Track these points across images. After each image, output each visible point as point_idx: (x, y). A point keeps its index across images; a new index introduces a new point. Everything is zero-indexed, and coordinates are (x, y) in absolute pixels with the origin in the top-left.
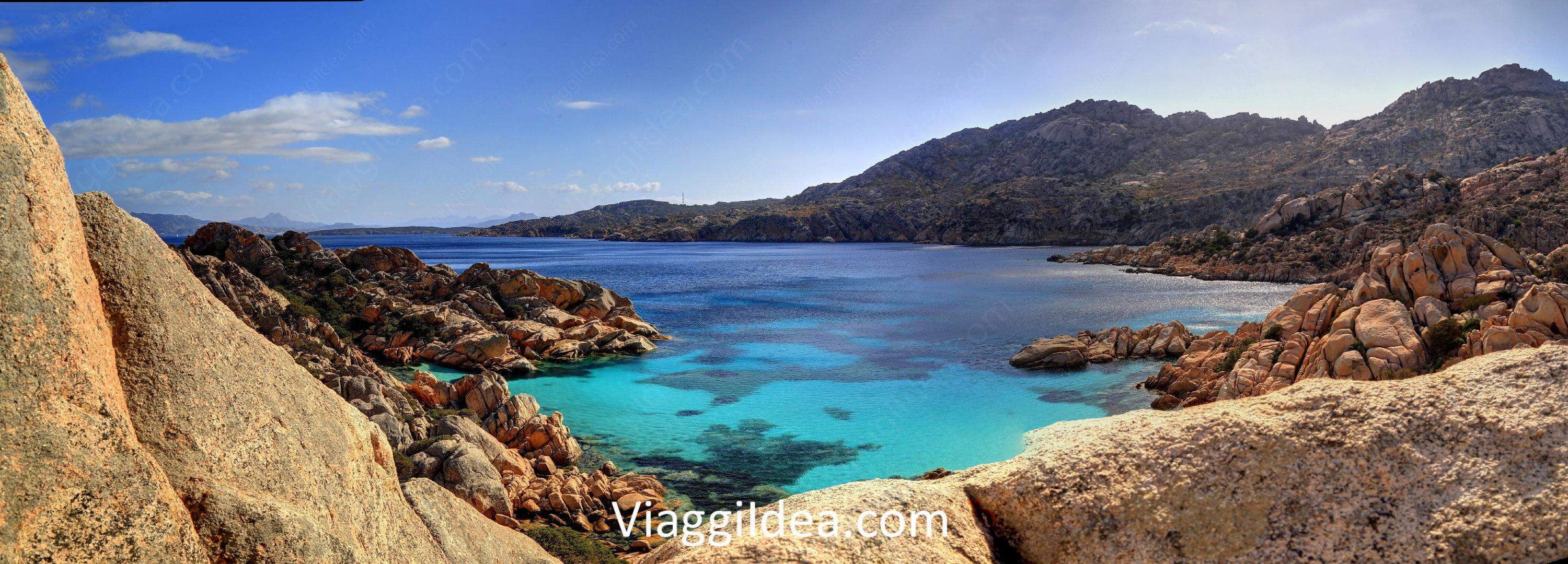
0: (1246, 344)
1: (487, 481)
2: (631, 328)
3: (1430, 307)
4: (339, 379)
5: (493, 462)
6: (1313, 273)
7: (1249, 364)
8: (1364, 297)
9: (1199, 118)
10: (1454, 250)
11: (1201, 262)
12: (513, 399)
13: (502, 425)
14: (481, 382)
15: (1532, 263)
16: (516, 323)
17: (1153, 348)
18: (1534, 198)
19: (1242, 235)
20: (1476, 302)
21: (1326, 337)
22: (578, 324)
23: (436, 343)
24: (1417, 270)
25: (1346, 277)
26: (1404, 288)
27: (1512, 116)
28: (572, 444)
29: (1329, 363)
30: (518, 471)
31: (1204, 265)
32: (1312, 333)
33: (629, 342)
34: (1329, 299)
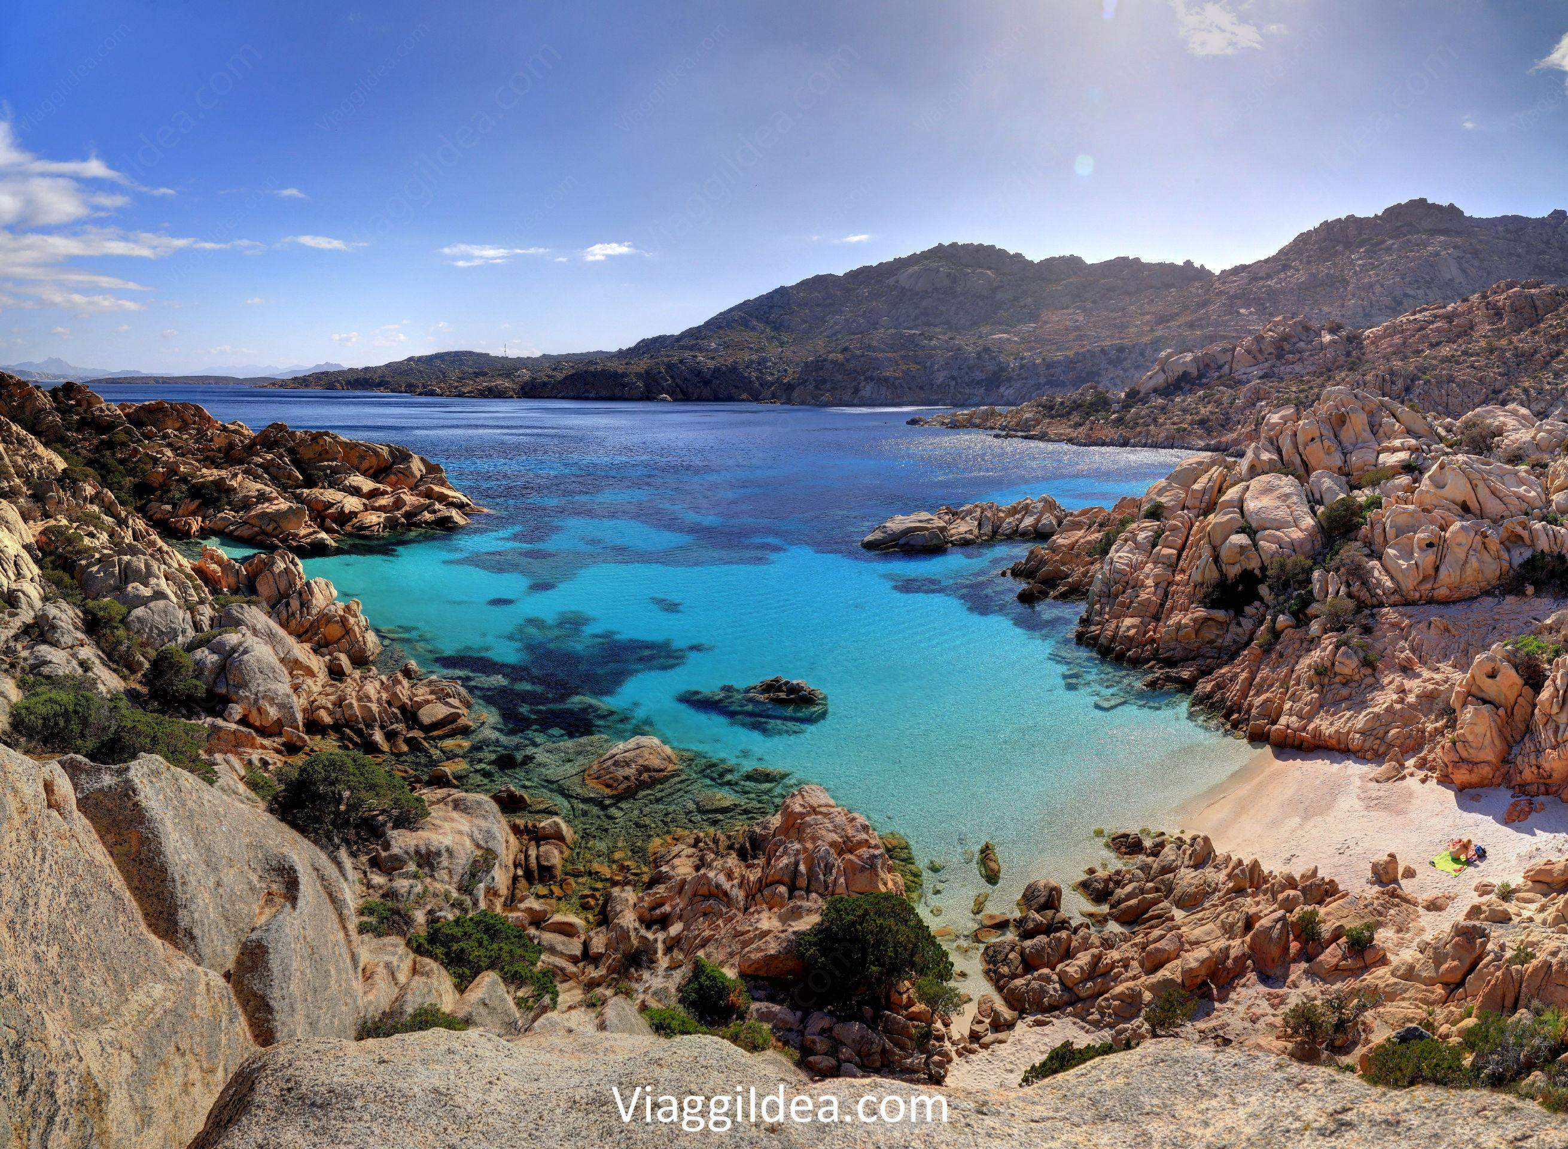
0: (1124, 523)
1: (273, 686)
2: (442, 498)
3: (1327, 482)
4: (116, 559)
5: (282, 661)
6: (1201, 438)
7: (1126, 548)
8: (1254, 471)
9: (1073, 263)
10: (1353, 416)
11: (1077, 425)
12: (308, 584)
13: (293, 615)
14: (274, 563)
15: (1440, 430)
16: (316, 491)
17: (1022, 526)
18: (1446, 350)
19: (1123, 395)
20: (1379, 476)
21: (1212, 516)
22: (384, 493)
23: (228, 514)
24: (1313, 439)
25: (1236, 442)
26: (1297, 460)
27: (1420, 258)
28: (371, 638)
29: (1214, 548)
30: (310, 673)
31: (1080, 429)
32: (1196, 511)
33: (439, 514)
34: (1216, 471)
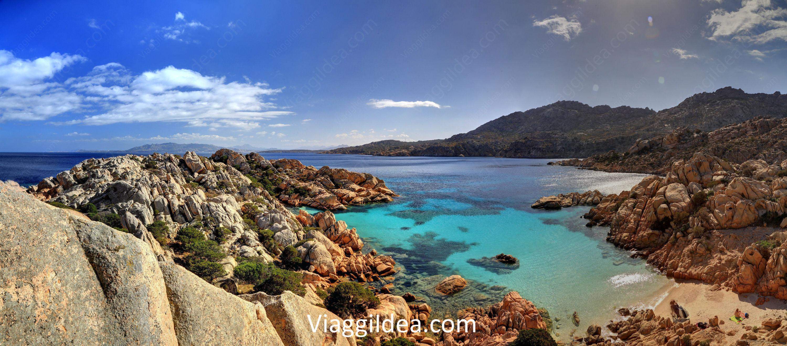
0: (623, 200)
1: (326, 259)
2: (384, 192)
3: (695, 186)
4: (269, 215)
5: (328, 250)
6: (651, 170)
7: (624, 209)
8: (669, 182)
9: (606, 108)
10: (704, 163)
11: (607, 165)
12: (337, 223)
13: (332, 234)
14: (325, 215)
15: (734, 168)
16: (339, 190)
17: (587, 201)
18: (737, 140)
19: (623, 155)
20: (713, 184)
21: (654, 198)
22: (363, 190)
23: (308, 198)
24: (690, 171)
25: (663, 171)
26: (684, 178)
27: (728, 107)
28: (360, 241)
29: (655, 209)
30: (338, 254)
31: (608, 166)
32: (649, 196)
33: (383, 198)
34: (655, 182)
